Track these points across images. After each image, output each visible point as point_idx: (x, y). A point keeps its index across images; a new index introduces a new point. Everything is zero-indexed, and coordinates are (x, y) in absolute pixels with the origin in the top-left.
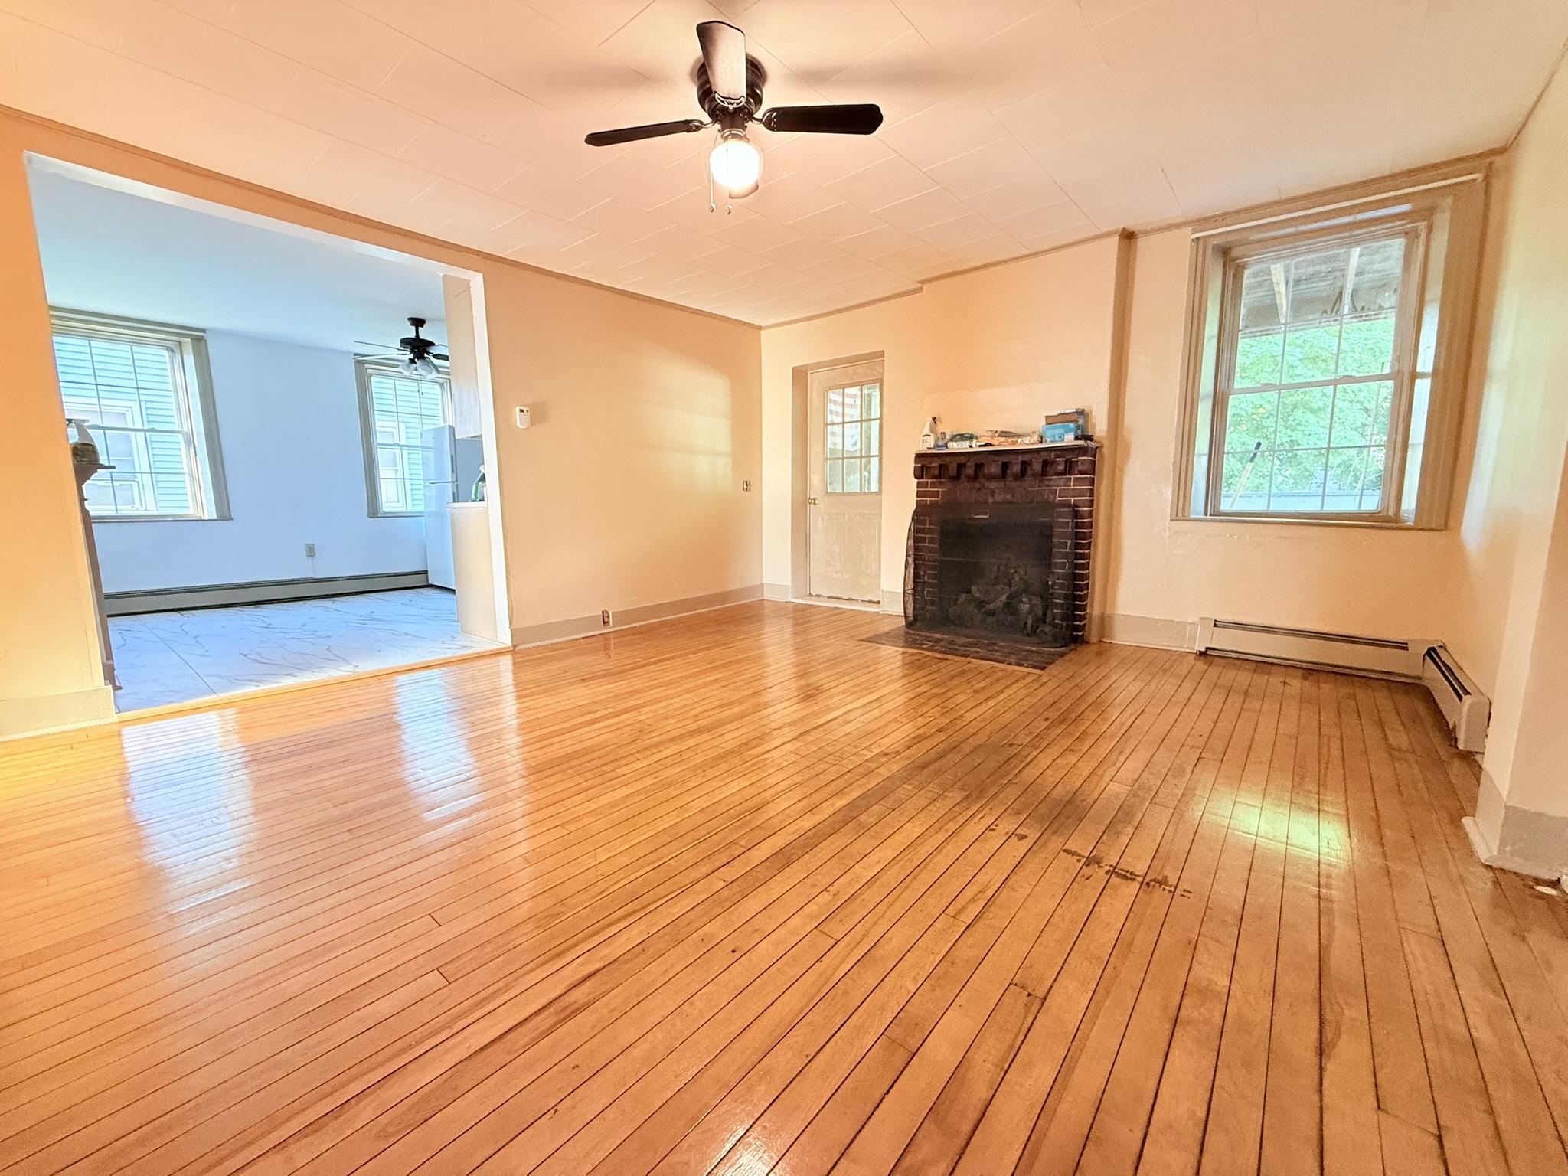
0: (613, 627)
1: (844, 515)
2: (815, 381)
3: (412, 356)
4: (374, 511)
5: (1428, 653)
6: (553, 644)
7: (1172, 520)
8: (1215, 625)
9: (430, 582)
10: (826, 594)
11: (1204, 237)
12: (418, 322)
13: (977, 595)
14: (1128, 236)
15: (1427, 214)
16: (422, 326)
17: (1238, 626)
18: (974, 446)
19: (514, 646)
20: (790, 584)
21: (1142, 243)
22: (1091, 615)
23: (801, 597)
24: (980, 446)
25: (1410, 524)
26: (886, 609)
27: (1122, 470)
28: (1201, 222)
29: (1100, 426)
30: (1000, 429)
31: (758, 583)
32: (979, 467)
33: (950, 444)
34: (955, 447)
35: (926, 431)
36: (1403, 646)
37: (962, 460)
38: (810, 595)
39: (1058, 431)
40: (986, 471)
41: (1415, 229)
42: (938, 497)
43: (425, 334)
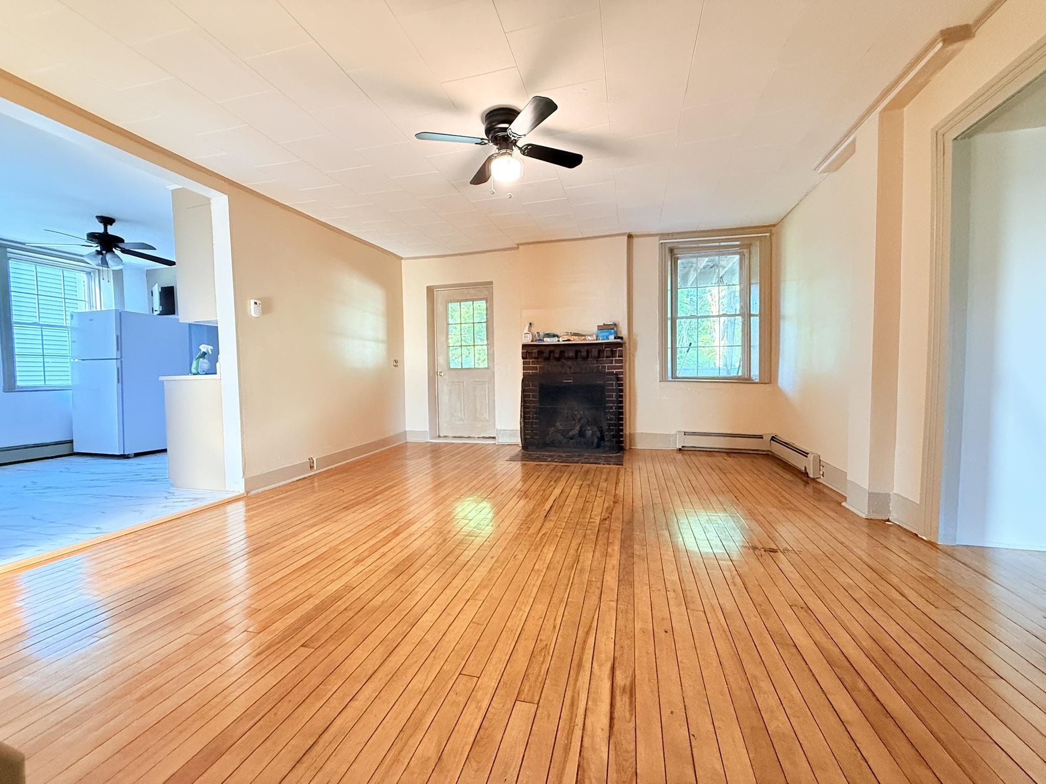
0: (317, 470)
1: (463, 382)
2: (439, 296)
3: (99, 248)
4: (10, 386)
5: (772, 439)
6: (279, 487)
7: (660, 381)
8: (685, 435)
9: (75, 450)
10: (451, 435)
11: (665, 243)
12: (107, 221)
13: (561, 428)
14: (630, 236)
15: (749, 246)
16: (111, 225)
17: (694, 434)
18: (560, 340)
19: (247, 493)
20: (428, 430)
21: (635, 240)
22: (626, 433)
23: (435, 438)
24: (564, 341)
25: (757, 381)
26: (500, 441)
27: (634, 356)
28: (663, 235)
29: (624, 333)
30: (573, 332)
31: (403, 430)
32: (562, 352)
33: (545, 339)
34: (548, 341)
35: (526, 331)
36: (761, 437)
37: (552, 348)
38: (439, 436)
39: (605, 334)
40: (566, 355)
41: (743, 252)
42: (537, 370)
43: (112, 230)
